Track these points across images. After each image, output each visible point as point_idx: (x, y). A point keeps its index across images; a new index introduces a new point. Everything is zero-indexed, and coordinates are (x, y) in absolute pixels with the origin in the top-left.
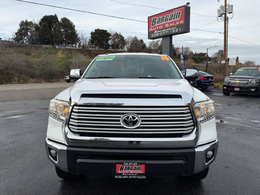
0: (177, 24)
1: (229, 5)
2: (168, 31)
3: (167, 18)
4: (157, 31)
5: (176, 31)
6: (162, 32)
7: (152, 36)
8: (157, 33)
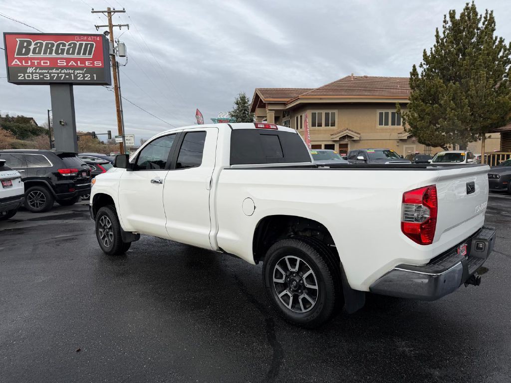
0: (87, 65)
1: (119, 42)
2: (66, 74)
3: (61, 47)
4: (36, 69)
5: (86, 79)
6: (48, 73)
7: (19, 78)
8: (36, 73)
